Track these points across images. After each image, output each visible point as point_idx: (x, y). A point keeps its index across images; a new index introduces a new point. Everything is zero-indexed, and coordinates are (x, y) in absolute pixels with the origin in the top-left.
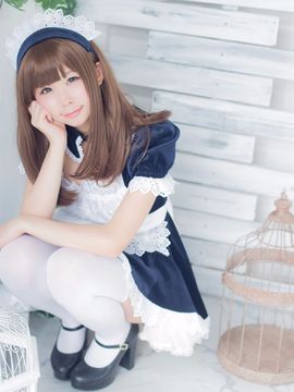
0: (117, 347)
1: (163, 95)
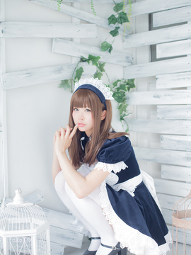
0: (110, 247)
1: (165, 136)
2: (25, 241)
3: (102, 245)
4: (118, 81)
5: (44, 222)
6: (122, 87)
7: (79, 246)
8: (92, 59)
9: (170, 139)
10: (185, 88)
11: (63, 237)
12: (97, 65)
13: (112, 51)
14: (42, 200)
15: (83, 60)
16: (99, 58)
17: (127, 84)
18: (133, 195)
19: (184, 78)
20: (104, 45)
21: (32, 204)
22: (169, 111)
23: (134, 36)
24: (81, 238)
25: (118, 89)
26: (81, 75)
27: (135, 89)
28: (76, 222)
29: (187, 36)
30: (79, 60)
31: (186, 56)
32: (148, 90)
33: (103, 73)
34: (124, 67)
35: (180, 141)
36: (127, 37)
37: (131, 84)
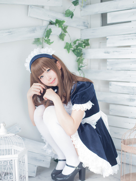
2: (9, 164)
3: (67, 165)
4: (77, 40)
5: (23, 149)
6: (80, 45)
7: (48, 166)
8: (58, 22)
9: (116, 85)
10: (129, 46)
11: (36, 159)
12: (62, 27)
13: (73, 17)
14: (20, 131)
15: (51, 23)
16: (64, 22)
17: (84, 43)
18: (95, 127)
19: (129, 39)
20: (68, 12)
21: (14, 135)
22: (117, 64)
23: (90, 6)
24: (49, 160)
25: (77, 46)
26: (50, 34)
27: (89, 47)
28: (46, 146)
29: (132, 7)
30: (48, 23)
31: (130, 22)
32: (99, 47)
33: (66, 34)
34: (81, 30)
35: (124, 87)
36: (84, 7)
37: (86, 43)
